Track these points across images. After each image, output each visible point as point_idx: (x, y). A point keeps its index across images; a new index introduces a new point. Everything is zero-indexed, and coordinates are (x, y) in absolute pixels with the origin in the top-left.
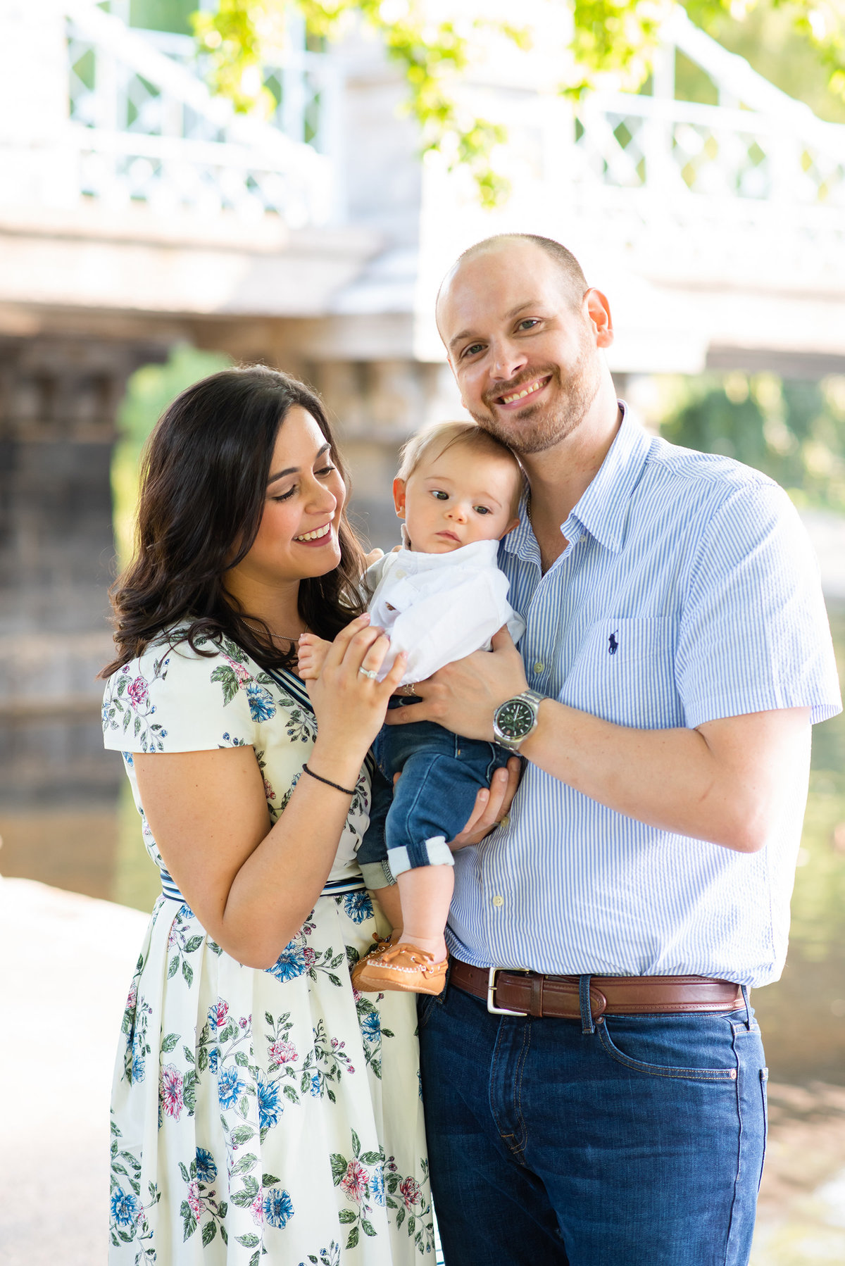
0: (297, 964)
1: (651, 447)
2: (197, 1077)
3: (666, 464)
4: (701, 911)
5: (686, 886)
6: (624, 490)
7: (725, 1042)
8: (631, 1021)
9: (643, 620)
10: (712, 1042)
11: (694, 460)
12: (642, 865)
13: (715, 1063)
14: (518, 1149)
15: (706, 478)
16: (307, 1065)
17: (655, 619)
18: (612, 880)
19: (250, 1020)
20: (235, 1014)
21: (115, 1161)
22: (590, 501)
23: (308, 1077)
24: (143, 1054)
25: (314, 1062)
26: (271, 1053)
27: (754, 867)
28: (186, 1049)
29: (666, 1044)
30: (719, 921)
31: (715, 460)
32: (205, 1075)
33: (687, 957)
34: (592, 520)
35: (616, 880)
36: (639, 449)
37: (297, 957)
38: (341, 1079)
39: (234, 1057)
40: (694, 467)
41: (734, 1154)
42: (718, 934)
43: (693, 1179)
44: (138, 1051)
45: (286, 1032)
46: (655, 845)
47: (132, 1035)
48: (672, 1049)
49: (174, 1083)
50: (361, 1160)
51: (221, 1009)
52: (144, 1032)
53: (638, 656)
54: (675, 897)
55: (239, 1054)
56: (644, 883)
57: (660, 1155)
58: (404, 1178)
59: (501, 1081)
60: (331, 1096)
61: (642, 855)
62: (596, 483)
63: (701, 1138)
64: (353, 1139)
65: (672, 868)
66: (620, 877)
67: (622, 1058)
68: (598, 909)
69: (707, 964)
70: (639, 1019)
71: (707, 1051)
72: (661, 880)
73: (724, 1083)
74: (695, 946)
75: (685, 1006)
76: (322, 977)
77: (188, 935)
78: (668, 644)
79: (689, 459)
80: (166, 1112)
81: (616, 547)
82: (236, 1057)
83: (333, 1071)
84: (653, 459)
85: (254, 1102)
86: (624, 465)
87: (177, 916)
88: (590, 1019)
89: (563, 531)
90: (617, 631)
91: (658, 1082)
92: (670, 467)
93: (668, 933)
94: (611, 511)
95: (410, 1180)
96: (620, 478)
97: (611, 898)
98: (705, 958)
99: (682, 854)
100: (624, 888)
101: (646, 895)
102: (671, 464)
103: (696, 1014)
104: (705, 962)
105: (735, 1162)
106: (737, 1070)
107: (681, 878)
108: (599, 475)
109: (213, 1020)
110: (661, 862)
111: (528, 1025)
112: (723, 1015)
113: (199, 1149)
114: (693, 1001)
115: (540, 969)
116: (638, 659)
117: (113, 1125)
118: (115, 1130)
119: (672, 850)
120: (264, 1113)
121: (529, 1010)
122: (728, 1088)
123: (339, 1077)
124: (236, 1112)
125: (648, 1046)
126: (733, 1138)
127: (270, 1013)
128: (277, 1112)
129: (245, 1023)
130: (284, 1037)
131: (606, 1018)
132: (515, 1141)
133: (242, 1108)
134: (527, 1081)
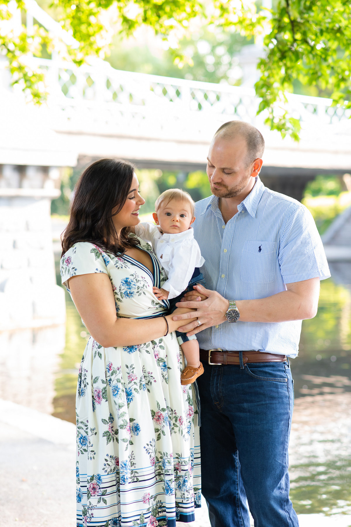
7: (283, 371)
8: (255, 365)
10: (280, 371)
13: (281, 377)
14: (220, 407)
16: (141, 381)
19: (120, 368)
20: (115, 366)
23: (141, 385)
24: (85, 386)
25: (143, 380)
26: (129, 378)
28: (102, 380)
29: (267, 371)
39: (116, 380)
41: (288, 404)
43: (278, 411)
45: (133, 370)
48: (269, 372)
49: (98, 392)
50: (161, 410)
51: (110, 365)
58: (179, 417)
60: (149, 390)
64: (157, 403)
67: (254, 375)
70: (257, 364)
71: (278, 373)
73: (284, 382)
76: (144, 351)
82: (117, 380)
83: (149, 382)
85: (124, 394)
88: (243, 364)
91: (265, 382)
103: (274, 362)
105: (289, 406)
106: (287, 378)
109: (108, 369)
111: (222, 368)
113: (110, 413)
114: (273, 359)
118: (77, 415)
120: (128, 398)
121: (222, 363)
122: (285, 384)
123: (151, 384)
124: (118, 398)
125: (261, 372)
126: (288, 399)
127: (127, 365)
128: (132, 397)
129: (119, 369)
130: (132, 372)
131: (247, 364)
132: (219, 405)
133: (121, 397)
134: (223, 385)
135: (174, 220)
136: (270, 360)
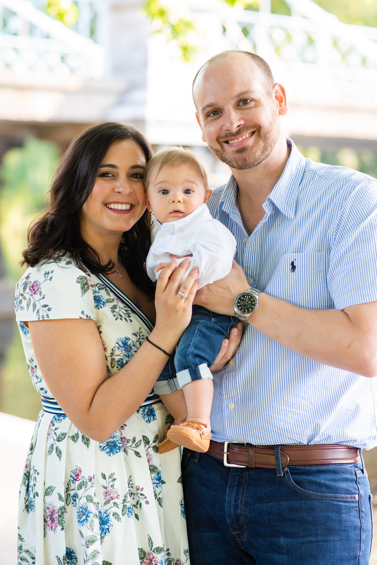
0: (117, 446)
1: (306, 163)
2: (65, 509)
3: (316, 171)
4: (341, 408)
5: (332, 396)
6: (294, 185)
7: (352, 480)
8: (303, 469)
9: (309, 253)
10: (346, 480)
11: (330, 169)
12: (310, 385)
13: (348, 492)
14: (240, 540)
15: (340, 178)
16: (124, 500)
17: (316, 253)
18: (294, 394)
19: (94, 478)
20: (85, 475)
21: (21, 555)
22: (278, 191)
23: (125, 507)
24: (34, 497)
25: (129, 499)
26: (105, 495)
27: (366, 384)
28: (59, 494)
29: (322, 481)
31: (342, 169)
32: (69, 508)
33: (332, 433)
34: (279, 201)
35: (296, 394)
36: (301, 164)
37: (118, 442)
38: (142, 508)
39: (85, 498)
40: (331, 172)
41: (358, 540)
44: (32, 495)
45: (113, 483)
46: (316, 374)
47: (28, 486)
48: (325, 484)
49: (53, 513)
50: (154, 551)
51: (78, 472)
52: (35, 485)
53: (307, 273)
54: (327, 402)
55: (88, 496)
56: (311, 395)
57: (320, 541)
58: (176, 560)
59: (233, 503)
60: (137, 516)
61: (310, 380)
62: (280, 182)
63: (342, 532)
64: (149, 540)
65: (325, 387)
66: (298, 392)
67: (299, 489)
68: (286, 410)
70: (307, 468)
71: (343, 485)
72: (319, 393)
73: (353, 502)
74: (336, 426)
75: (331, 460)
76: (131, 453)
77: (58, 432)
78: (323, 266)
79: (328, 168)
80: (48, 528)
81: (292, 216)
82: (87, 498)
83: (137, 503)
84: (309, 169)
85: (97, 521)
86: (293, 172)
87: (52, 422)
88: (281, 468)
89: (264, 207)
90: (295, 260)
91: (318, 502)
92: (319, 173)
93: (324, 421)
94: (288, 197)
95: (178, 561)
96: (292, 179)
97: (294, 403)
99: (330, 378)
100: (300, 398)
101: (312, 401)
102: (319, 171)
103: (337, 465)
105: (359, 545)
106: (359, 495)
107: (329, 392)
108: (282, 177)
109: (73, 478)
110: (319, 383)
111: (246, 473)
112: (350, 466)
113: (67, 548)
114: (335, 458)
115: (254, 443)
116: (307, 275)
117: (20, 535)
118: (20, 538)
119: (325, 377)
120: (102, 527)
121: (247, 464)
122: (355, 505)
123: (140, 507)
124: (87, 527)
125: (312, 483)
126: (357, 532)
127: (104, 473)
128: (109, 526)
129: (91, 479)
130: (112, 486)
131: (289, 468)
132: (239, 536)
133: (91, 526)
134: (246, 503)
135: (173, 202)
136: (329, 461)
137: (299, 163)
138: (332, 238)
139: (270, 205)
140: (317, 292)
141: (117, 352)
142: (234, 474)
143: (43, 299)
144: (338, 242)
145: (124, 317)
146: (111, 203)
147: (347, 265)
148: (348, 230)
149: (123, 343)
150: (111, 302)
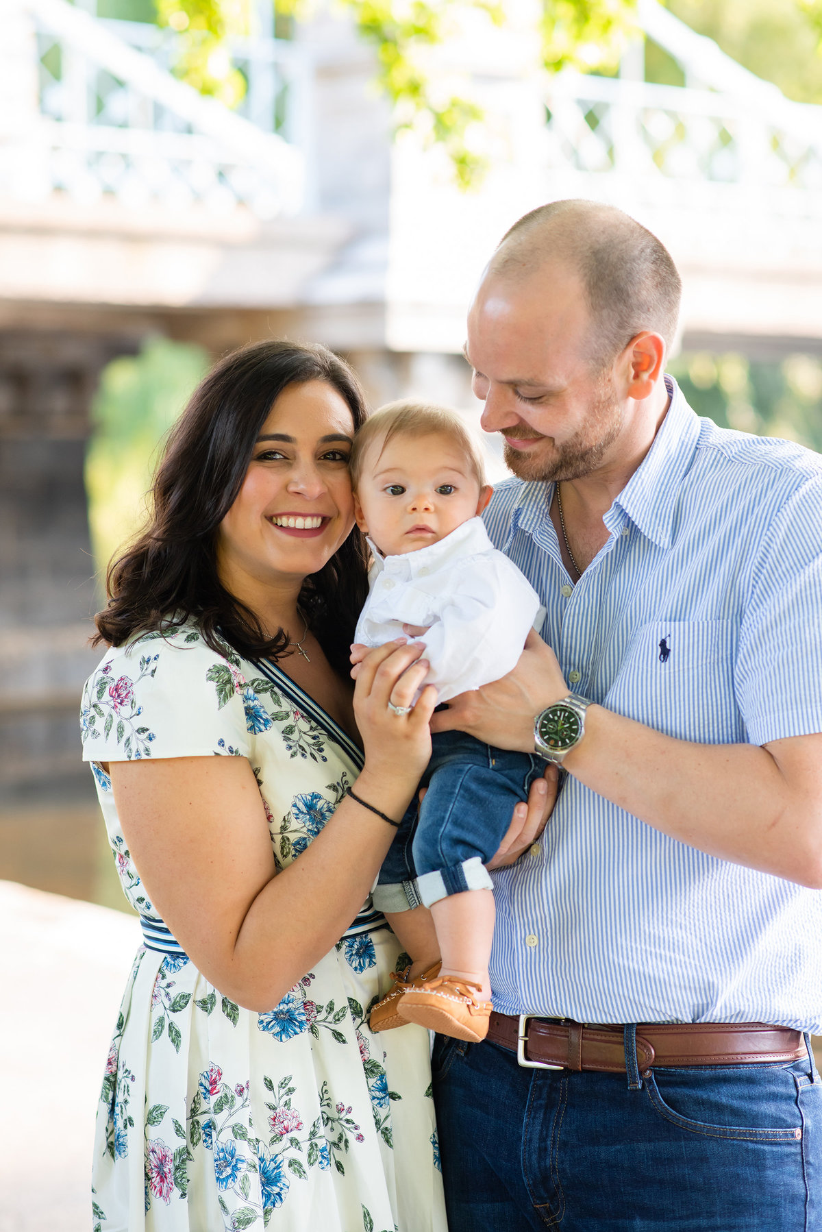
0: (297, 1021)
1: (701, 430)
2: (189, 1153)
3: (721, 448)
4: (763, 951)
5: (745, 923)
6: (672, 477)
7: (788, 1098)
8: (683, 1075)
9: (698, 623)
10: (775, 1097)
11: (752, 444)
12: (696, 901)
13: (778, 1122)
14: (553, 1220)
15: (770, 464)
16: (313, 1134)
17: (712, 622)
18: (662, 917)
19: (247, 1087)
20: (230, 1080)
22: (637, 489)
23: (315, 1149)
24: (125, 1127)
25: (321, 1131)
26: (273, 1122)
27: (817, 902)
28: (176, 1123)
29: (724, 1100)
30: (782, 962)
31: (775, 444)
32: (196, 1151)
33: (747, 1004)
34: (638, 511)
35: (667, 918)
36: (689, 432)
37: (297, 1013)
38: (349, 1149)
39: (231, 1129)
40: (753, 451)
41: (801, 1225)
42: (780, 978)
44: (120, 1124)
45: (288, 1097)
46: (710, 877)
47: (113, 1104)
48: (731, 1106)
49: (163, 1160)
51: (214, 1076)
52: (126, 1101)
53: (693, 664)
54: (732, 936)
55: (236, 1125)
56: (699, 920)
57: (718, 1228)
59: (535, 1145)
60: (339, 1167)
61: (697, 888)
62: (644, 469)
63: (764, 1208)
64: (365, 1216)
65: (729, 904)
66: (672, 914)
67: (674, 1117)
68: (646, 950)
69: (769, 1011)
70: (691, 1072)
71: (769, 1108)
72: (717, 917)
73: (789, 1144)
74: (755, 991)
75: (742, 1056)
76: (325, 1034)
77: (174, 992)
78: (727, 650)
79: (747, 442)
80: (153, 1193)
81: (664, 541)
82: (233, 1130)
83: (340, 1139)
84: (706, 443)
85: (255, 1179)
86: (673, 450)
87: (160, 970)
88: (637, 1072)
89: (605, 522)
90: (669, 636)
91: (715, 1144)
92: (727, 452)
93: (726, 977)
94: (659, 501)
96: (668, 464)
97: (662, 937)
98: (766, 1005)
99: (740, 887)
100: (676, 927)
101: (700, 935)
102: (727, 448)
103: (755, 1065)
104: (766, 1009)
106: (802, 1129)
107: (739, 915)
108: (647, 460)
109: (205, 1088)
110: (717, 897)
111: (565, 1080)
112: (785, 1067)
114: (752, 1051)
115: (579, 1018)
116: (693, 668)
117: (95, 1206)
118: (97, 1211)
119: (729, 883)
120: (267, 1191)
121: (566, 1063)
122: (792, 1150)
123: (347, 1146)
124: (236, 1192)
125: (703, 1104)
126: (798, 1207)
127: (270, 1077)
128: (281, 1189)
129: (242, 1091)
130: (286, 1104)
131: (654, 1071)
132: (549, 1212)
133: (243, 1188)
134: (564, 1144)
135: (414, 509)
136: (739, 1057)
137: (686, 428)
138: (748, 592)
139: (620, 518)
140: (714, 704)
141: (294, 824)
142: (539, 1082)
143: (138, 715)
144: (758, 601)
145: (308, 752)
146: (281, 515)
147: (775, 652)
148: (780, 576)
149: (306, 805)
150: (282, 720)
